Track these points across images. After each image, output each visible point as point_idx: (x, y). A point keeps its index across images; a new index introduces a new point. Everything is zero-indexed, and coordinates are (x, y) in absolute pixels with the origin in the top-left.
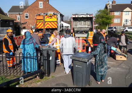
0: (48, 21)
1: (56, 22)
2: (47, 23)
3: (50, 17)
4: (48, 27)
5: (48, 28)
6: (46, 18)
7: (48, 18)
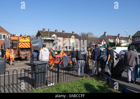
0: (22, 41)
1: (29, 42)
2: (21, 43)
3: (24, 38)
4: (22, 46)
5: (22, 48)
6: (21, 39)
7: (22, 39)
